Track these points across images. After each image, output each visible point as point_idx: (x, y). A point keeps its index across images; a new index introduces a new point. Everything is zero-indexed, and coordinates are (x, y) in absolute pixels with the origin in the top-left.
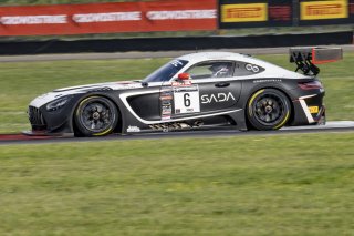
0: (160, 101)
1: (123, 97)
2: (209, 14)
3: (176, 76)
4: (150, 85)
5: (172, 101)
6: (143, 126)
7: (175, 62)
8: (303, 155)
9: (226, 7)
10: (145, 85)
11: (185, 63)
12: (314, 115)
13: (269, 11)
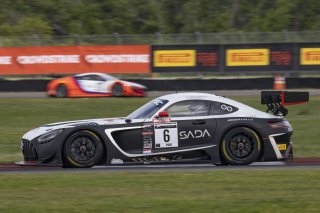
0: (142, 136)
1: (108, 132)
2: (143, 59)
3: (157, 114)
4: (134, 121)
5: (153, 137)
6: (126, 159)
7: (156, 101)
8: (229, 189)
9: (158, 53)
10: (128, 121)
11: (166, 102)
12: (282, 152)
13: (197, 57)
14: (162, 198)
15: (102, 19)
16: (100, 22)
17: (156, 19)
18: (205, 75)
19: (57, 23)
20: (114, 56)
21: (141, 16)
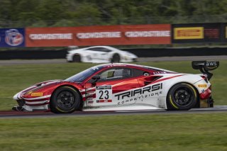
2: (166, 34)
9: (176, 29)
13: (205, 32)
14: (180, 133)
15: (136, 6)
16: (135, 8)
17: (175, 5)
18: (210, 44)
19: (105, 9)
20: (146, 32)
21: (164, 3)
